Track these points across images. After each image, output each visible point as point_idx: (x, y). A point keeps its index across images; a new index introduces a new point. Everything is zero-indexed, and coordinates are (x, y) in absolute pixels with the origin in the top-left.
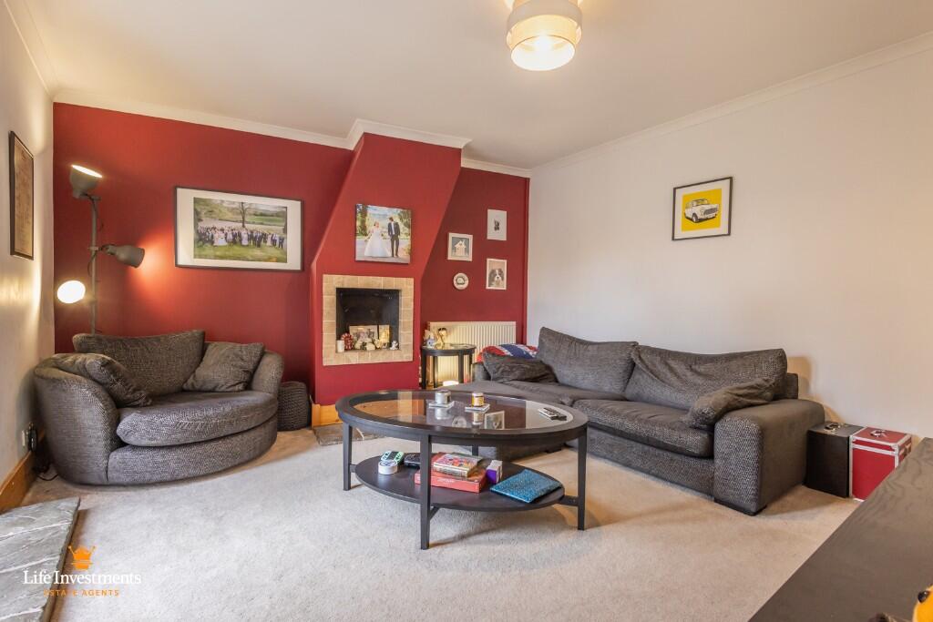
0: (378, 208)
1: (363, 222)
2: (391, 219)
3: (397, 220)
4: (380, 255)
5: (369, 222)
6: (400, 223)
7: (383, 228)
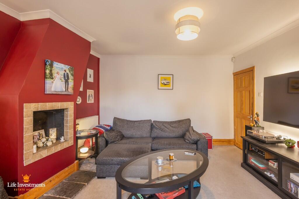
0: (59, 64)
1: (51, 71)
2: (65, 71)
3: (68, 71)
4: (60, 90)
5: (54, 72)
6: (69, 73)
7: (61, 75)
